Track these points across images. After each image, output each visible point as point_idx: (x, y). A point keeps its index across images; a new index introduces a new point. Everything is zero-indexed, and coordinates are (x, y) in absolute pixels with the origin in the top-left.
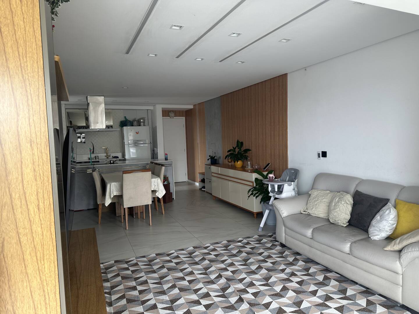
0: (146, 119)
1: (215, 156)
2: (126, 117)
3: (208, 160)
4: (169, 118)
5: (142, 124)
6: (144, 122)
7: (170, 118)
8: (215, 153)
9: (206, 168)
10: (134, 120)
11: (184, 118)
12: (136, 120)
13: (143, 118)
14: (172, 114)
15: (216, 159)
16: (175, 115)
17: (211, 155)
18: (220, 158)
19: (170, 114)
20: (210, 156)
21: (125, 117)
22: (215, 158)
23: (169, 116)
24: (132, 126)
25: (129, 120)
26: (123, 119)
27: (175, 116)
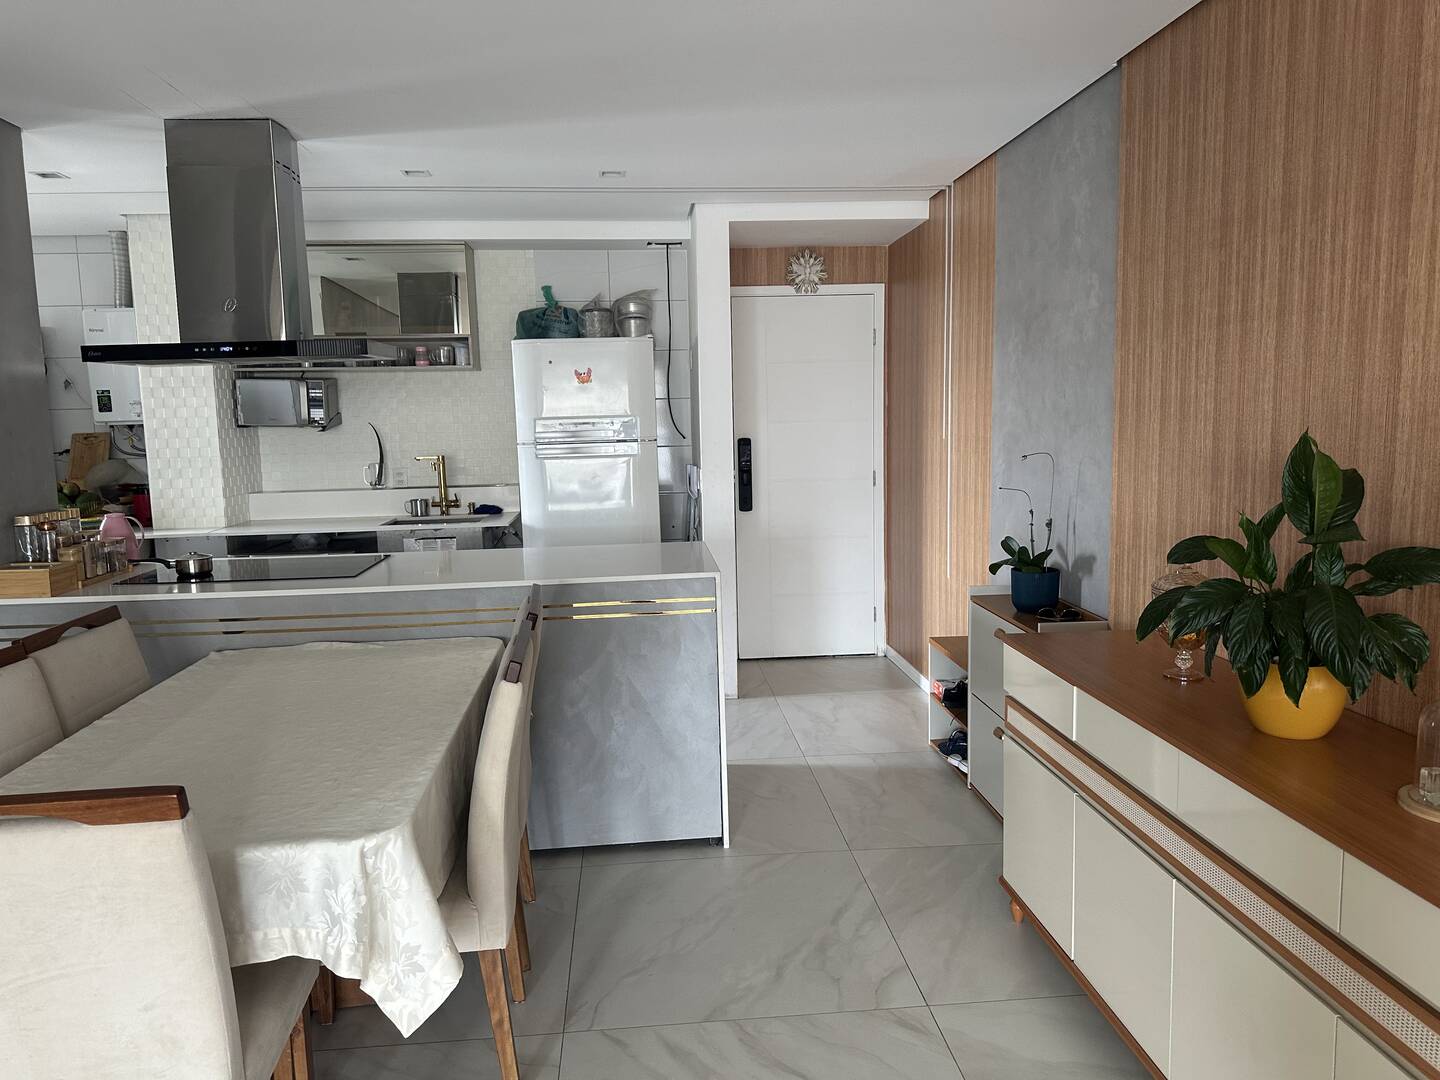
0: (660, 298)
1: (1048, 553)
2: (553, 290)
3: (994, 568)
4: (790, 290)
5: (633, 329)
6: (645, 318)
7: (798, 290)
8: (1049, 524)
9: (975, 622)
10: (594, 306)
11: (879, 290)
12: (607, 305)
13: (644, 298)
14: (807, 269)
15: (1054, 572)
16: (825, 275)
17: (1021, 541)
18: (1090, 571)
19: (795, 267)
20: (1006, 545)
21: (547, 290)
22: (1048, 563)
23: (791, 283)
24: (579, 335)
25: (564, 305)
26: (537, 302)
27: (823, 281)
